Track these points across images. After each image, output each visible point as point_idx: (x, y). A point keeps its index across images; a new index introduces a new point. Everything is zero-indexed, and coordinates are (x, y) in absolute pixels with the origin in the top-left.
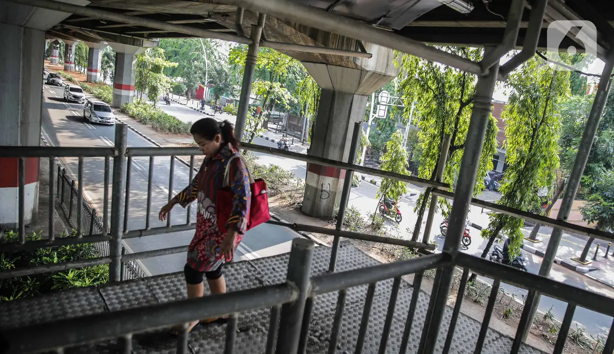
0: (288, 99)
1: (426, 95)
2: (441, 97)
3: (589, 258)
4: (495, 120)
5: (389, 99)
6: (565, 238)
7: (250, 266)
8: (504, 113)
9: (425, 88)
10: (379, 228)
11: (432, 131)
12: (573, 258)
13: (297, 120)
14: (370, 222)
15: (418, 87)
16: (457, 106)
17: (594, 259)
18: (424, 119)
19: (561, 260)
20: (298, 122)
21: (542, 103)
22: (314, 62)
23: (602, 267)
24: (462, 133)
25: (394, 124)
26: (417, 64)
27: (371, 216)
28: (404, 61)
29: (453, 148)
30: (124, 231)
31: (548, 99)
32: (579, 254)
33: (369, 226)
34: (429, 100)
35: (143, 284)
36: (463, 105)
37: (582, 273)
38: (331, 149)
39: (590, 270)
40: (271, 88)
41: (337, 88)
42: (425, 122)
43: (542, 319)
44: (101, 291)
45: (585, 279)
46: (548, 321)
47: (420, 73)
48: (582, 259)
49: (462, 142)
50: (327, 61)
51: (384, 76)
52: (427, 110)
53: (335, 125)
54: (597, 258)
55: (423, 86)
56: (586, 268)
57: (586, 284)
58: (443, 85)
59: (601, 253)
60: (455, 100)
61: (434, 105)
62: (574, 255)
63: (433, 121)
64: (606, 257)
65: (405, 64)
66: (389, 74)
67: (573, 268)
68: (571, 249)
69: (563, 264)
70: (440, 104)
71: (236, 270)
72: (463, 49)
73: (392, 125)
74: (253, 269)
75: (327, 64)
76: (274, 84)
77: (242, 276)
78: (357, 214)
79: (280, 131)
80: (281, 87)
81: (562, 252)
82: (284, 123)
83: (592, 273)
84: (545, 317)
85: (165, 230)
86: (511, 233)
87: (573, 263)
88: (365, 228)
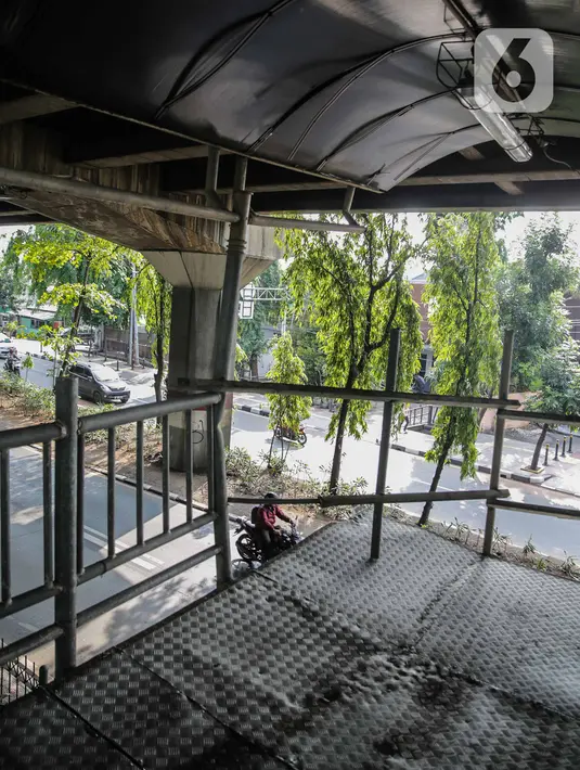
0: (112, 306)
1: (321, 282)
2: (344, 280)
3: (540, 464)
4: (417, 305)
5: (254, 292)
6: (507, 444)
7: (263, 580)
8: (424, 295)
9: (320, 273)
10: (280, 473)
11: (336, 329)
12: (523, 467)
13: (116, 335)
14: (265, 465)
15: (309, 272)
16: (365, 291)
17: (546, 464)
18: (323, 314)
19: (511, 473)
20: (119, 338)
21: (470, 277)
22: (160, 250)
23: (557, 473)
24: (376, 326)
25: (259, 325)
26: (306, 240)
27: (265, 456)
28: (288, 238)
29: (369, 348)
30: (79, 571)
31: (476, 272)
32: (528, 461)
33: (264, 472)
34: (327, 287)
35: (125, 660)
36: (374, 289)
37: (537, 484)
38: (198, 370)
39: (546, 479)
40: (84, 293)
41: (197, 282)
42: (325, 318)
43: (522, 555)
44: (59, 695)
45: (544, 491)
46: (530, 555)
47: (310, 253)
48: (534, 467)
49: (379, 339)
50: (181, 245)
51: (261, 260)
52: (325, 302)
53: (200, 336)
54: (549, 462)
55: (317, 269)
56: (541, 478)
57: (547, 497)
58: (345, 265)
59: (551, 456)
60: (362, 284)
61: (335, 295)
62: (522, 463)
63: (335, 315)
64: (556, 459)
65: (289, 242)
66: (266, 257)
67: (527, 481)
68: (518, 456)
69: (514, 477)
70: (344, 291)
71: (249, 592)
72: (365, 216)
73: (256, 326)
74: (271, 583)
75: (180, 251)
76: (88, 287)
77: (263, 599)
78: (246, 457)
79: (95, 354)
80: (99, 289)
81: (508, 462)
82: (97, 341)
83: (548, 481)
84: (525, 551)
85: (137, 551)
86: (464, 450)
87: (525, 474)
88: (261, 475)
